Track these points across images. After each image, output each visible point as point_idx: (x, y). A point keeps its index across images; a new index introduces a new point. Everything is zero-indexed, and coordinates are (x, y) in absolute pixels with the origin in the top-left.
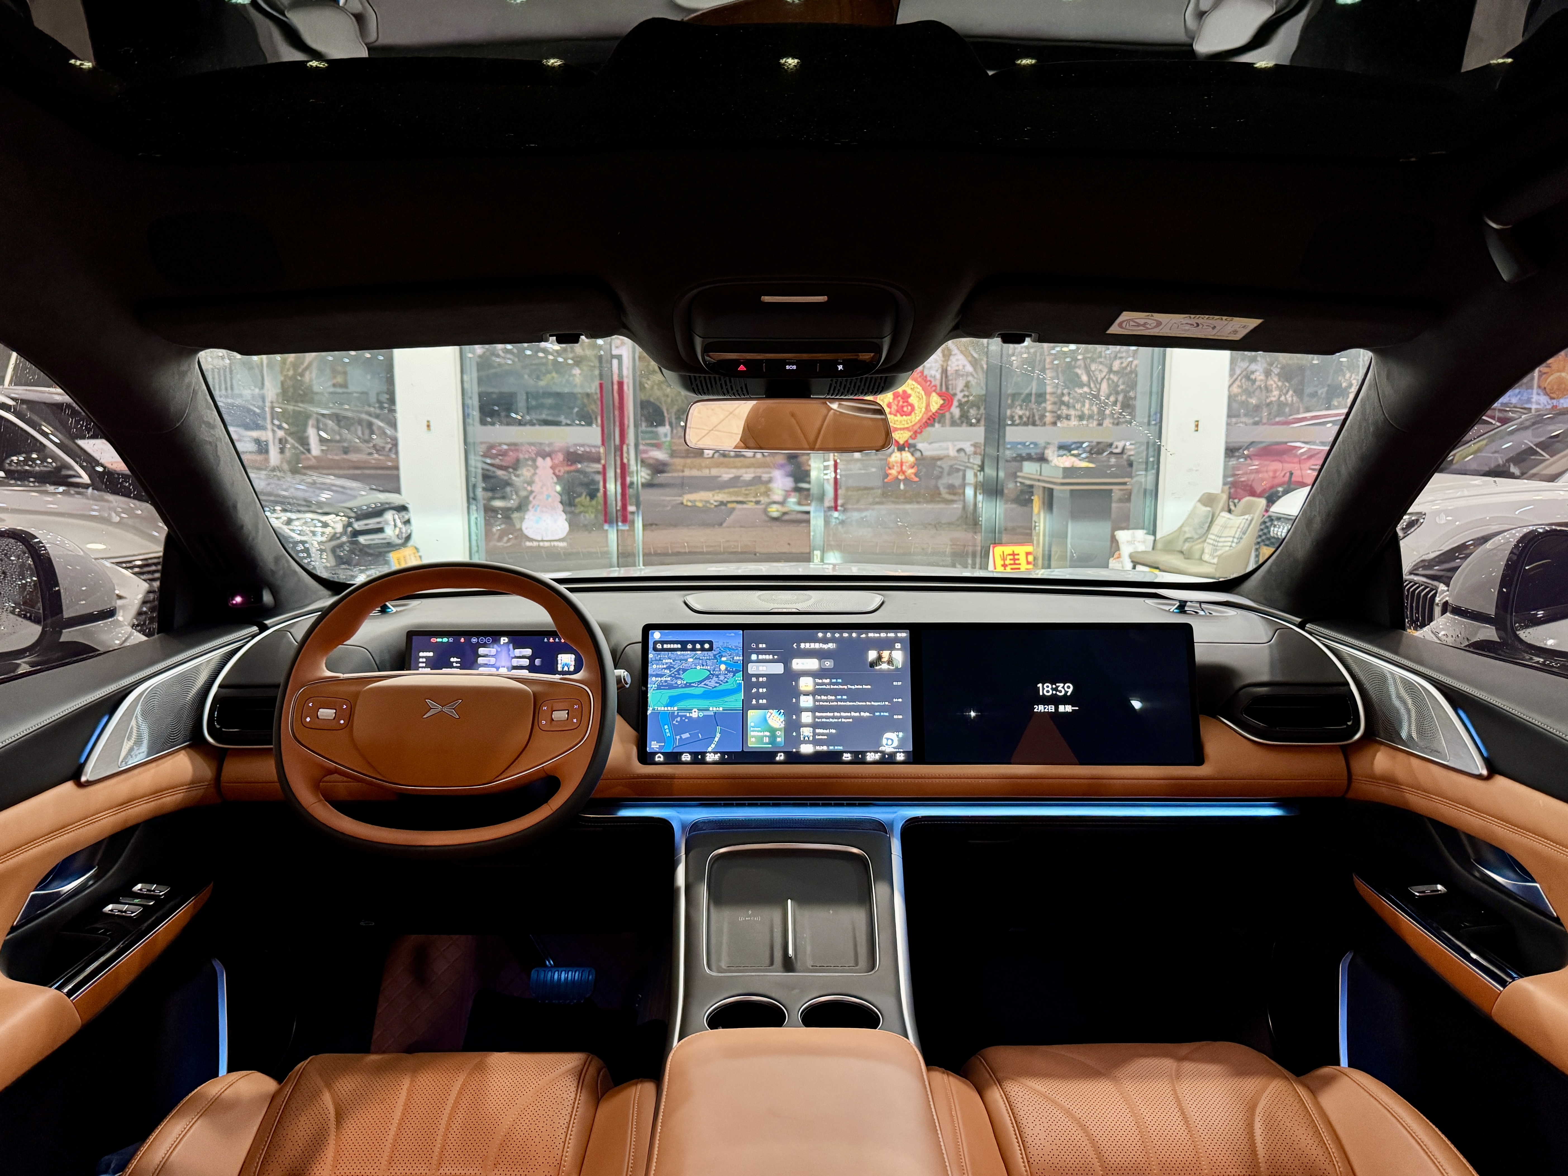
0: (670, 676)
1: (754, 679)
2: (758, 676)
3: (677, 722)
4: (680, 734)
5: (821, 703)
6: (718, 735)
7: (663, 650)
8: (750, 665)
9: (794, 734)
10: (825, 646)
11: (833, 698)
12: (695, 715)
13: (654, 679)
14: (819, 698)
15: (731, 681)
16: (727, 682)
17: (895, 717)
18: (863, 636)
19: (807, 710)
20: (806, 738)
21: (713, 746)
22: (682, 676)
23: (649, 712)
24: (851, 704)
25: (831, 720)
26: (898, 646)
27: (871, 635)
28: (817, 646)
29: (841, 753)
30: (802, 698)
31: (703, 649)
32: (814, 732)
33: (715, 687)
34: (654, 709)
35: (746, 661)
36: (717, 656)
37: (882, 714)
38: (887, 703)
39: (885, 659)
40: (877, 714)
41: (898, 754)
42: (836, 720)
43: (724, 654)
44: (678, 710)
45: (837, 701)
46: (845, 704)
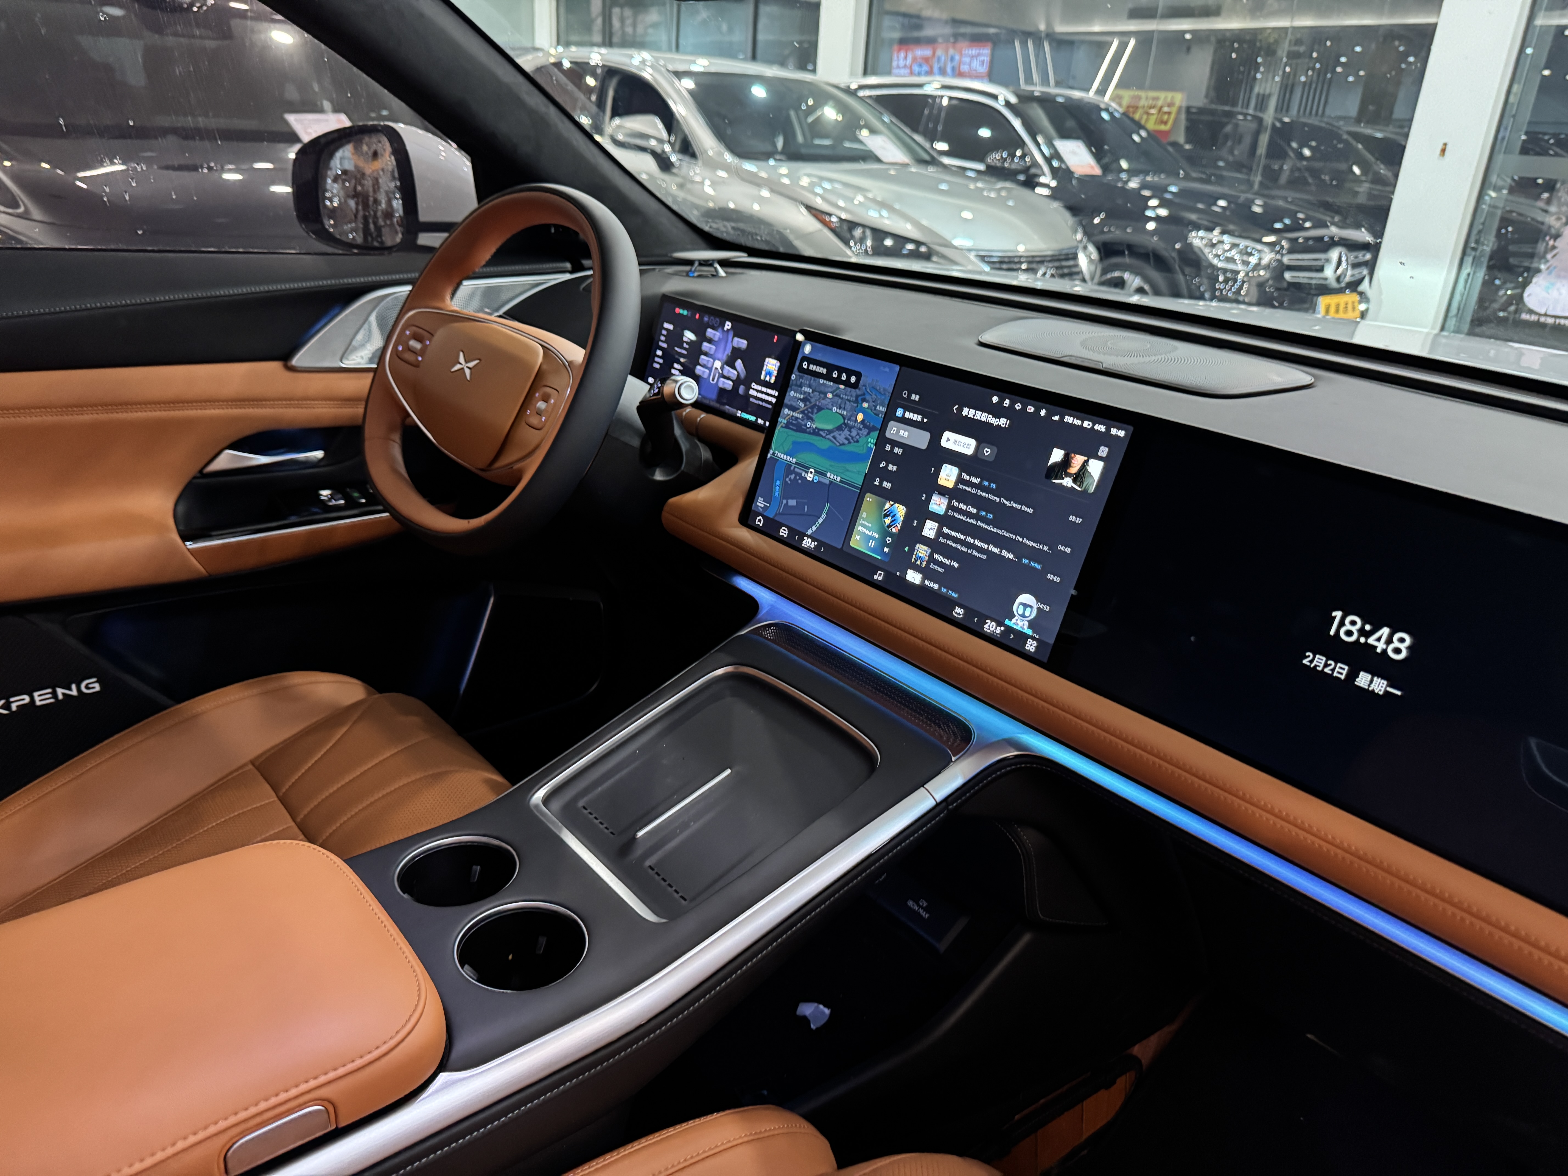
0: (802, 412)
1: (888, 448)
2: (895, 443)
3: (790, 479)
4: (787, 499)
5: (956, 515)
6: (824, 515)
7: (808, 372)
8: (892, 423)
9: (906, 549)
10: (994, 421)
11: (975, 511)
12: (810, 477)
13: (786, 411)
14: (956, 504)
15: (862, 441)
16: (858, 441)
17: (1050, 576)
18: (1056, 418)
19: (934, 517)
20: (918, 562)
21: (814, 528)
22: (814, 416)
23: (769, 456)
24: (995, 530)
25: (959, 546)
26: (1103, 451)
27: (1069, 419)
28: (984, 417)
29: (954, 603)
30: (936, 498)
31: (847, 383)
32: (931, 556)
33: (843, 444)
34: (774, 454)
35: (889, 416)
36: (860, 398)
37: (1032, 564)
38: (1046, 548)
39: (1073, 470)
40: (1025, 561)
41: (1030, 641)
42: (965, 549)
43: (868, 397)
44: (796, 463)
45: (976, 517)
46: (986, 527)
